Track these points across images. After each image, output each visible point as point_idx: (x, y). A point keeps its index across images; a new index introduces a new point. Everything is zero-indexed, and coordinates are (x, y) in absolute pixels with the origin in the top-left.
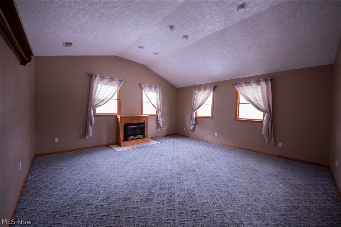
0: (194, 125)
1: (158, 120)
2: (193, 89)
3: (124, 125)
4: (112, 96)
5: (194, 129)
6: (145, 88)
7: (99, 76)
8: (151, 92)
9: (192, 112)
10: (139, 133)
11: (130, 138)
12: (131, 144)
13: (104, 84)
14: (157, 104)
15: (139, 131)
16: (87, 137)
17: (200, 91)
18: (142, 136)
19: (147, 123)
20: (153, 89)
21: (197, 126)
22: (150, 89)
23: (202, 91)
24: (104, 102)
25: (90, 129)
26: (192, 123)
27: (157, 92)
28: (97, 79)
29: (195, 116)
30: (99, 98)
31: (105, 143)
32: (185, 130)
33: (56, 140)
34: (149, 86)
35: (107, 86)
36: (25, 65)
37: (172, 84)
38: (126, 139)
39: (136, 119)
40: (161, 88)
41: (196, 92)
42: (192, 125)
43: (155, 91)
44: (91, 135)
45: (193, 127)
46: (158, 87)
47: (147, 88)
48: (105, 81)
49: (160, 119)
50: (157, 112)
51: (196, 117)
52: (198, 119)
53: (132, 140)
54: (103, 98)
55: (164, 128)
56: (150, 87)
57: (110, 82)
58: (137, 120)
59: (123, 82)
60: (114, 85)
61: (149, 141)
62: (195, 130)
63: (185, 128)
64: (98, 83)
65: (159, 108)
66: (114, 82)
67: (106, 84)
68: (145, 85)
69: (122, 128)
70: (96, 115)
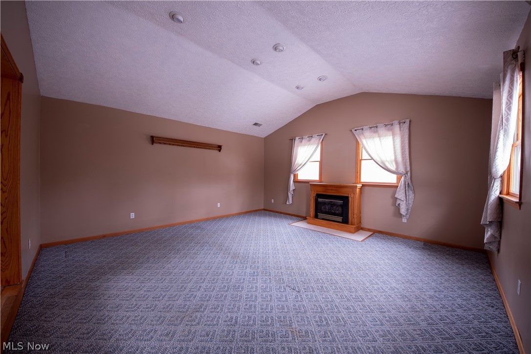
1: (396, 196)
3: (315, 195)
4: (309, 159)
6: (362, 134)
7: (297, 138)
8: (377, 140)
10: (337, 212)
11: (320, 215)
13: (303, 145)
14: (396, 161)
15: (337, 210)
18: (340, 219)
19: (353, 199)
20: (382, 130)
22: (376, 132)
25: (289, 196)
26: (486, 217)
27: (393, 135)
28: (297, 141)
29: (494, 194)
30: (299, 162)
31: (304, 215)
34: (370, 128)
35: (307, 146)
36: (219, 152)
38: (316, 216)
39: (332, 190)
43: (391, 133)
44: (290, 202)
46: (396, 122)
47: (368, 133)
48: (304, 141)
49: (400, 195)
51: (500, 199)
53: (323, 219)
54: (301, 162)
56: (374, 128)
57: (309, 140)
59: (323, 136)
60: (312, 144)
64: (298, 146)
65: (402, 169)
66: (313, 140)
67: (305, 145)
68: (362, 129)
69: (312, 199)
70: (296, 182)
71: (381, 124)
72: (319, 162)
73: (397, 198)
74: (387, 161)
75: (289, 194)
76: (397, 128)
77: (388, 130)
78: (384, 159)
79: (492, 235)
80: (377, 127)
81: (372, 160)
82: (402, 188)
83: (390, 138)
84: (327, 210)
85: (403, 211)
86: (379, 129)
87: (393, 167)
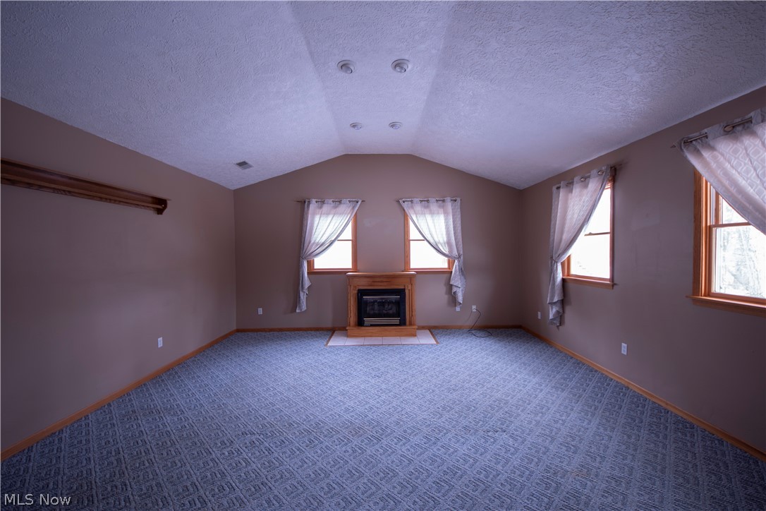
0: (559, 304)
1: (451, 283)
2: (554, 188)
3: (356, 292)
4: (338, 236)
5: (561, 317)
6: (412, 207)
7: (314, 201)
8: (429, 217)
9: (553, 261)
10: (391, 312)
11: (368, 321)
12: (369, 334)
13: (324, 214)
14: (449, 243)
15: (391, 309)
16: (297, 311)
17: (571, 191)
18: (396, 321)
19: (411, 291)
20: (434, 206)
21: (568, 309)
22: (427, 207)
23: (577, 190)
24: (325, 246)
25: (302, 298)
26: (553, 297)
27: (446, 213)
28: (313, 206)
29: (559, 276)
30: (317, 241)
31: (329, 325)
32: (539, 317)
33: (260, 311)
34: (421, 201)
35: (330, 218)
36: (161, 214)
37: (499, 183)
38: (360, 323)
39: (382, 282)
40: (459, 199)
41: (561, 195)
42: (552, 304)
43: (441, 210)
44: (304, 308)
45: (554, 310)
46: (448, 199)
47: (418, 208)
48: (326, 208)
49: (457, 281)
50: (451, 264)
51: (563, 280)
52: (570, 286)
53: (372, 325)
54: (323, 240)
55: (474, 307)
56: (426, 202)
57: (335, 207)
58: (385, 284)
59: (359, 203)
60: (341, 214)
61: (414, 335)
62: (564, 323)
63: (539, 313)
64: (314, 214)
65: (455, 253)
66: (342, 208)
67: (328, 214)
68: (412, 201)
69: (352, 298)
70: (313, 272)
71: (434, 200)
72: (351, 242)
73: (452, 285)
74: (439, 242)
75: (302, 294)
76: (449, 205)
77: (440, 207)
78: (437, 240)
79: (558, 312)
80: (428, 201)
81: (425, 242)
82: (458, 273)
83: (442, 218)
84: (377, 312)
85: (460, 298)
86: (431, 204)
87: (445, 250)
